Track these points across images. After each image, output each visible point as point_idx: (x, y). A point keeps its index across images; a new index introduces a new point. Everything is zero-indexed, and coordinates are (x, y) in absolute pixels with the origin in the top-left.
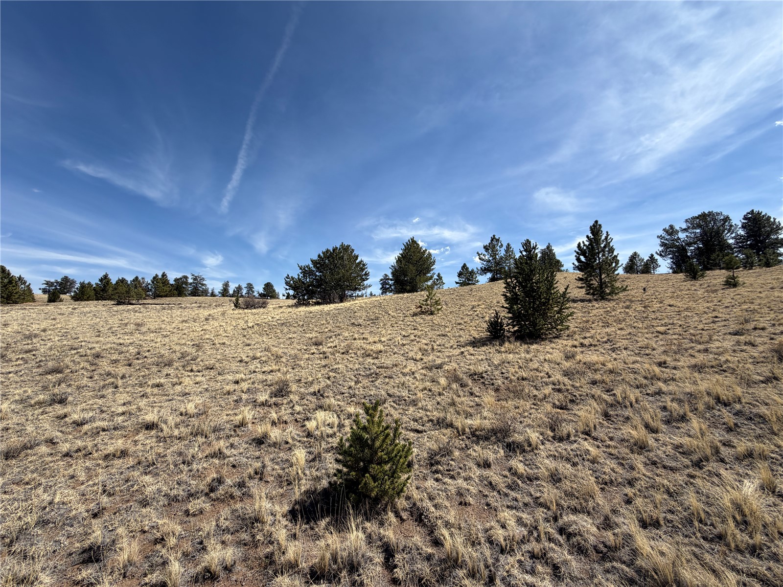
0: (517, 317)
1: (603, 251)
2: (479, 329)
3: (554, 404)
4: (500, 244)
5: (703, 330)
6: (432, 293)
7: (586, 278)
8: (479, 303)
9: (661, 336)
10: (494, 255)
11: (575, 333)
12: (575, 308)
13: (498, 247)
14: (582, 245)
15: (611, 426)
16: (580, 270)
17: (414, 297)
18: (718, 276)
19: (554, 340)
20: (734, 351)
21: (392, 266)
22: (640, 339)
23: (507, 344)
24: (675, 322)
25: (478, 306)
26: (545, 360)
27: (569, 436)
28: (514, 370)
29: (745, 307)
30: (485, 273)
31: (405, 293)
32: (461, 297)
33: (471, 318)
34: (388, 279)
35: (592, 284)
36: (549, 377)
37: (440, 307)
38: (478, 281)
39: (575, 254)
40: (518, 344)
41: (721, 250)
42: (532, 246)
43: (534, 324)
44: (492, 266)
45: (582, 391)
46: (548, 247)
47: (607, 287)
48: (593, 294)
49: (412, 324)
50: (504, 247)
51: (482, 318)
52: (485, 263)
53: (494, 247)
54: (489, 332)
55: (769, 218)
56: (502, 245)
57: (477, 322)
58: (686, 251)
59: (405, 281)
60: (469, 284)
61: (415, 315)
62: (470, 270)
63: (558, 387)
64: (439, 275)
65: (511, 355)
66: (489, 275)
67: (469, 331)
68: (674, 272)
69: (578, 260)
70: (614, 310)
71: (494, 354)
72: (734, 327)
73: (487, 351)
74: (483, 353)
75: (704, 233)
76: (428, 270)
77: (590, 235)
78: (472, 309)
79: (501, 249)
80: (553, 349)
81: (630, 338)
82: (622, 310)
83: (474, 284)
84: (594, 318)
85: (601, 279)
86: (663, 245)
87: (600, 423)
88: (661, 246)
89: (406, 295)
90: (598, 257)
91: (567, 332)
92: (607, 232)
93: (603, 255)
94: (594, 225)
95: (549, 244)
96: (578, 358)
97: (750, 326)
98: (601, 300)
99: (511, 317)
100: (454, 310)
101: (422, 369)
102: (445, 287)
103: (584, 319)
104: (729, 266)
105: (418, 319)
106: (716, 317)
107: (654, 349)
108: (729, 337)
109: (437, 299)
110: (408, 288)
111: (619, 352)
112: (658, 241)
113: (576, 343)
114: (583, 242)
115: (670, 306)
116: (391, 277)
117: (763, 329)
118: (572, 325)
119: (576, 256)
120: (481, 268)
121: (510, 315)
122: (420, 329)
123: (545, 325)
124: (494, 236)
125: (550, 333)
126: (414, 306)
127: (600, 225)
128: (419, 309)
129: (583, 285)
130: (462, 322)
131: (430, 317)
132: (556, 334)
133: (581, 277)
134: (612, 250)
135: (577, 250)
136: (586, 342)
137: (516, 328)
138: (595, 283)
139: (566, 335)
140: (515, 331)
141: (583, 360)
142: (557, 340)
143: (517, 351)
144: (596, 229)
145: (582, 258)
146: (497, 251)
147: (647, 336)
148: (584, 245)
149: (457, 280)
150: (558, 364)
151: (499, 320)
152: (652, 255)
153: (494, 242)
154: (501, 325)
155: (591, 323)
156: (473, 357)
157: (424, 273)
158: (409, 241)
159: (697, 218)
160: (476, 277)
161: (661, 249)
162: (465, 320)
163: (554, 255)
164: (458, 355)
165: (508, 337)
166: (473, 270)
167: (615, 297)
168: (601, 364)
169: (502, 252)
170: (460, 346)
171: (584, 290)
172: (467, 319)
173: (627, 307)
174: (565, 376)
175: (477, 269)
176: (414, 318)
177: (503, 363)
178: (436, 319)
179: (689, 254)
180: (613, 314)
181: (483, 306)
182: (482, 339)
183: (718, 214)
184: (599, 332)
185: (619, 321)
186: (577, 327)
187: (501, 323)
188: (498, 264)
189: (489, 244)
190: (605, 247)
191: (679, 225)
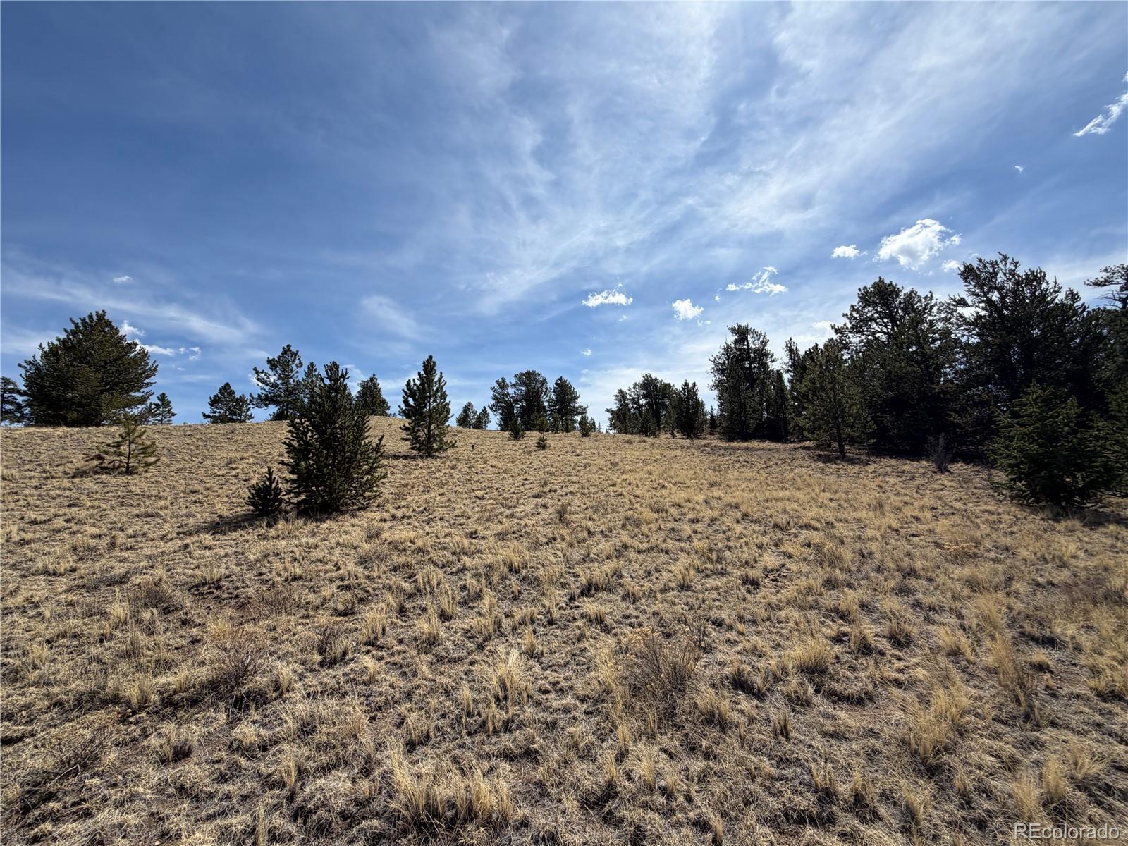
0: (304, 480)
1: (435, 395)
2: (234, 500)
3: (335, 610)
4: (297, 362)
5: (514, 493)
6: (134, 430)
7: (413, 428)
8: (245, 455)
9: (478, 502)
10: (285, 377)
11: (387, 501)
12: (394, 467)
13: (294, 366)
14: (412, 383)
15: (405, 624)
16: (407, 416)
17: (86, 436)
18: (533, 437)
19: (357, 513)
20: (533, 514)
21: (30, 363)
22: (458, 506)
23: (281, 525)
24: (494, 485)
25: (241, 459)
26: (338, 543)
27: (345, 653)
28: (281, 566)
29: (547, 469)
30: (267, 405)
31: (59, 425)
32: (207, 442)
33: (223, 482)
34: (12, 391)
35: (419, 436)
36: (339, 569)
37: (152, 459)
38: (251, 417)
39: (403, 394)
40: (301, 522)
41: (539, 411)
42: (340, 373)
43: (331, 490)
44: (280, 395)
45: (378, 583)
46: (372, 379)
47: (435, 441)
48: (419, 450)
49: (67, 493)
50: (305, 368)
51: (245, 480)
52: (267, 388)
53: (287, 364)
54: (252, 504)
55: (571, 386)
56: (301, 364)
57: (234, 488)
58: (512, 407)
59: (67, 400)
60: (233, 421)
61: (81, 473)
62: (237, 396)
63: (346, 582)
64: (162, 397)
65: (284, 542)
66: (273, 409)
67: (213, 505)
68: (502, 430)
69: (406, 402)
70: (439, 471)
71: (253, 543)
72: (537, 489)
73: (241, 539)
74: (233, 543)
75: (528, 392)
76: (137, 383)
77: (422, 373)
78: (227, 464)
79: (298, 370)
80: (353, 525)
81: (449, 506)
82: (447, 471)
83: (241, 421)
84: (414, 481)
85: (429, 431)
86: (495, 398)
87: (392, 623)
88: (494, 399)
89: (61, 430)
90: (429, 402)
91: (378, 501)
92: (441, 373)
93: (435, 401)
94: (427, 361)
95: (374, 375)
96: (384, 536)
97: (547, 489)
98: (427, 457)
99: (295, 480)
100: (187, 466)
101: (68, 591)
102: (175, 421)
103: (403, 482)
104: (542, 429)
105: (88, 483)
106: (526, 479)
107: (469, 518)
108: (531, 499)
109: (148, 443)
110: (73, 415)
111: (433, 524)
112: (491, 393)
113: (386, 515)
114: (414, 380)
115: (492, 467)
116: (23, 388)
117: (555, 491)
118: (386, 491)
119: (404, 397)
120: (259, 396)
121: (294, 477)
122: (89, 504)
123: (348, 490)
124: (289, 346)
125: (353, 503)
126: (81, 456)
127: (434, 363)
128: (96, 462)
129: (410, 437)
130: (200, 488)
131: (122, 479)
132: (362, 504)
133: (407, 425)
134: (444, 396)
135: (406, 390)
136: (399, 513)
137: (303, 497)
138: (422, 435)
139: (376, 505)
140: (299, 503)
141: (390, 539)
142: (362, 512)
143: (297, 533)
144: (429, 367)
145: (411, 401)
146: (292, 371)
147: (465, 502)
148: (415, 384)
149: (208, 410)
150: (355, 549)
151: (274, 485)
152: (485, 408)
153: (288, 357)
154: (275, 492)
155: (409, 487)
156: (207, 553)
157: (123, 389)
158: (91, 317)
159: (524, 375)
160: (249, 410)
161: (493, 402)
162: (208, 485)
163: (379, 391)
164: (175, 552)
165: (287, 512)
166: (242, 398)
167: (443, 455)
168: (411, 541)
169: (300, 375)
170: (184, 533)
171: (408, 443)
172: (212, 483)
173: (453, 468)
174: (361, 564)
175: (251, 395)
176: (77, 480)
177: (266, 556)
178: (137, 483)
179: (515, 412)
180: (437, 475)
181: (251, 461)
182: (238, 516)
183: (539, 375)
184: (417, 499)
185: (441, 485)
186: (392, 493)
187: (276, 488)
188: (290, 392)
189: (279, 357)
190: (437, 390)
191: (510, 380)
